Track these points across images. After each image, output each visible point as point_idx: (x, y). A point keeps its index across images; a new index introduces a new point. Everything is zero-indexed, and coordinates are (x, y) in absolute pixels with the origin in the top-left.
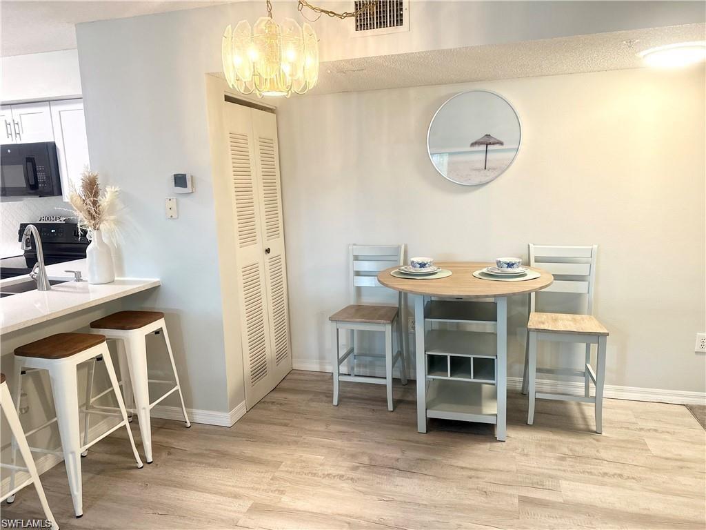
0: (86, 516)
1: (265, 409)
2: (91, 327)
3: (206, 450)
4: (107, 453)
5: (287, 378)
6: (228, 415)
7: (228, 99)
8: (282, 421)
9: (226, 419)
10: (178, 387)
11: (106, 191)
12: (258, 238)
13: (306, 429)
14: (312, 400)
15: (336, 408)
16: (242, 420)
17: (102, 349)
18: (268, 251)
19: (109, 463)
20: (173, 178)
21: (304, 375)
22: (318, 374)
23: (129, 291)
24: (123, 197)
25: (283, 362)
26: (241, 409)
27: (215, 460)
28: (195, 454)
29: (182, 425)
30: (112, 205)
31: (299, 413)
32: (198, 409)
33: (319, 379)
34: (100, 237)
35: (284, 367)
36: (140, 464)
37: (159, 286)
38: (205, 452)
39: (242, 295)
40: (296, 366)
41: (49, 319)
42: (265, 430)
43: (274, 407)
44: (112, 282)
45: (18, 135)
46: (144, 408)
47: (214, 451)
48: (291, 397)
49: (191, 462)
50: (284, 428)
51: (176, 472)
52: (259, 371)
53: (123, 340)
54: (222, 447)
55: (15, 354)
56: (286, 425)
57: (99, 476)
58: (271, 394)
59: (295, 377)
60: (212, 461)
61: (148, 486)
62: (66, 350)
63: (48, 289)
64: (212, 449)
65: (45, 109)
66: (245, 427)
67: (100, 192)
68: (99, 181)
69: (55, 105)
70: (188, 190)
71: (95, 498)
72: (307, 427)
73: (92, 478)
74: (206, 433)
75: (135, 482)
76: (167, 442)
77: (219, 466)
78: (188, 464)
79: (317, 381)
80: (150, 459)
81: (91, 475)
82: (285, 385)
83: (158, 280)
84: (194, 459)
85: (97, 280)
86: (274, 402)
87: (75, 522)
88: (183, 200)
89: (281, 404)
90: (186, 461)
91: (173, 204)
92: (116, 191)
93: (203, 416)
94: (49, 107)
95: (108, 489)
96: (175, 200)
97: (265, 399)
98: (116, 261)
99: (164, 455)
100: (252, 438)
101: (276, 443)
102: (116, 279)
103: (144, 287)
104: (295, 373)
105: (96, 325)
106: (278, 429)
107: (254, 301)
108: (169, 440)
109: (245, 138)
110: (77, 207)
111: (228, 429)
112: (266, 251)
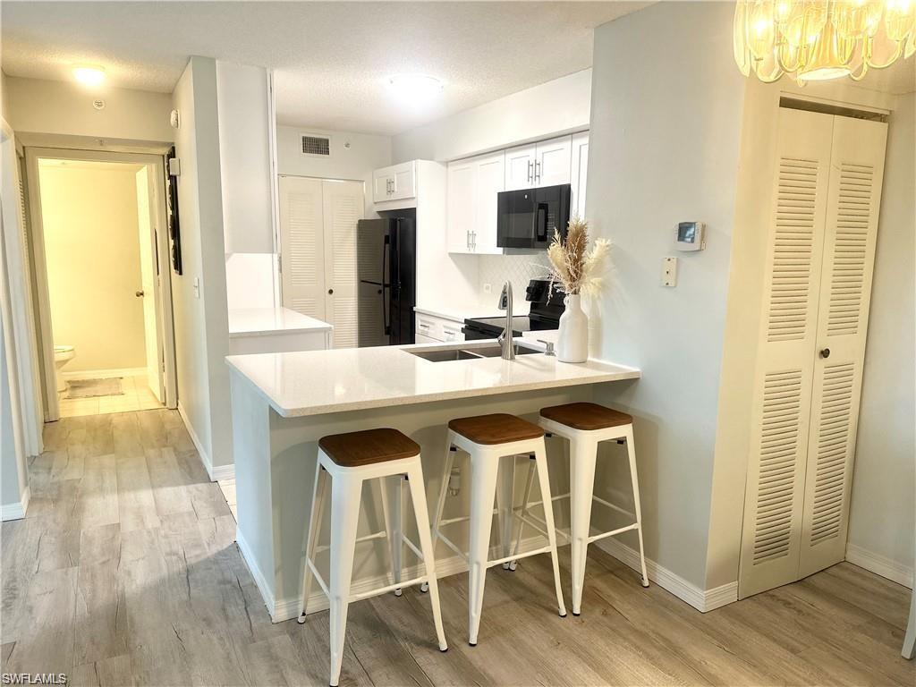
0: (478, 647)
1: (771, 610)
2: (542, 415)
3: (653, 632)
4: (535, 578)
5: (830, 571)
6: (703, 593)
7: (786, 103)
8: (790, 641)
9: (699, 598)
10: (637, 526)
11: (596, 245)
12: (809, 329)
13: (827, 674)
14: (859, 628)
15: (907, 664)
16: (724, 610)
17: (537, 445)
18: (825, 353)
19: (532, 592)
20: (678, 227)
21: (864, 578)
22: (891, 585)
23: (592, 378)
24: (614, 253)
25: (826, 544)
26: (727, 593)
27: (659, 654)
28: (636, 631)
29: (637, 578)
30: (599, 262)
31: (826, 640)
32: (662, 565)
33: (892, 595)
34: (578, 303)
35: (826, 552)
36: (563, 611)
37: (637, 379)
38: (651, 634)
39: (757, 418)
40: (854, 557)
41: (484, 394)
42: (755, 642)
43: (786, 612)
44: (583, 363)
45: (537, 178)
46: (580, 539)
47: (665, 640)
48: (822, 605)
49: (625, 639)
50: (789, 655)
51: (601, 644)
52: (773, 544)
53: (569, 440)
54: (678, 637)
55: (450, 427)
56: (793, 651)
57: (515, 604)
58: (788, 588)
59: (846, 575)
60: (654, 652)
61: (560, 646)
62: (493, 436)
63: (512, 358)
64: (662, 634)
65: (566, 145)
66: (724, 623)
67: (587, 246)
68: (588, 232)
69: (577, 138)
70: (696, 246)
71: (499, 631)
72: (832, 673)
73: (507, 602)
74: (666, 607)
75: (547, 632)
76: (609, 596)
77: (661, 667)
78: (621, 640)
79: (887, 598)
80: (577, 611)
81: (507, 598)
82: (819, 581)
83: (638, 370)
84: (631, 637)
85: (566, 357)
86: (790, 604)
87: (465, 649)
88: (686, 260)
89: (800, 611)
90: (620, 635)
91: (672, 266)
92: (607, 246)
93: (669, 580)
94: (570, 142)
95: (516, 626)
96: (675, 260)
97: (776, 593)
98: (593, 337)
99: (597, 612)
100: (730, 646)
101: (765, 674)
102: (590, 358)
103: (614, 376)
104: (847, 569)
105: (548, 413)
106: (781, 652)
107: (781, 430)
108: (613, 594)
109: (812, 165)
110: (556, 264)
111: (699, 616)
112: (822, 352)
